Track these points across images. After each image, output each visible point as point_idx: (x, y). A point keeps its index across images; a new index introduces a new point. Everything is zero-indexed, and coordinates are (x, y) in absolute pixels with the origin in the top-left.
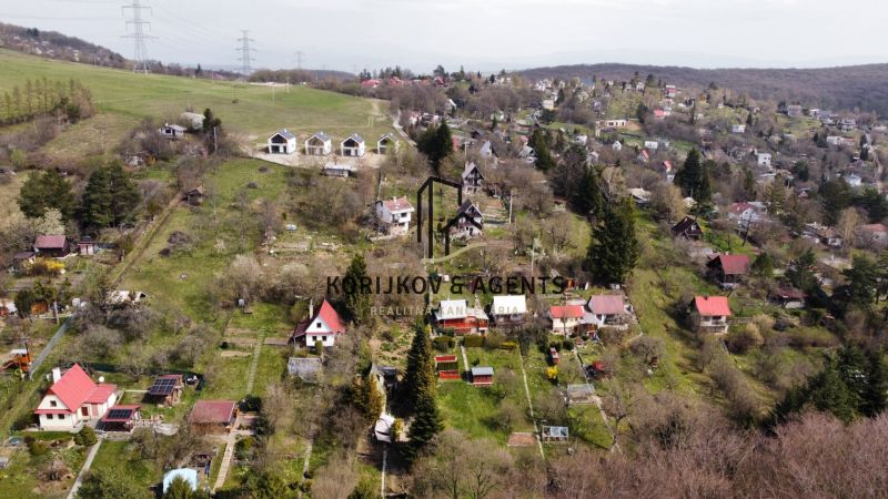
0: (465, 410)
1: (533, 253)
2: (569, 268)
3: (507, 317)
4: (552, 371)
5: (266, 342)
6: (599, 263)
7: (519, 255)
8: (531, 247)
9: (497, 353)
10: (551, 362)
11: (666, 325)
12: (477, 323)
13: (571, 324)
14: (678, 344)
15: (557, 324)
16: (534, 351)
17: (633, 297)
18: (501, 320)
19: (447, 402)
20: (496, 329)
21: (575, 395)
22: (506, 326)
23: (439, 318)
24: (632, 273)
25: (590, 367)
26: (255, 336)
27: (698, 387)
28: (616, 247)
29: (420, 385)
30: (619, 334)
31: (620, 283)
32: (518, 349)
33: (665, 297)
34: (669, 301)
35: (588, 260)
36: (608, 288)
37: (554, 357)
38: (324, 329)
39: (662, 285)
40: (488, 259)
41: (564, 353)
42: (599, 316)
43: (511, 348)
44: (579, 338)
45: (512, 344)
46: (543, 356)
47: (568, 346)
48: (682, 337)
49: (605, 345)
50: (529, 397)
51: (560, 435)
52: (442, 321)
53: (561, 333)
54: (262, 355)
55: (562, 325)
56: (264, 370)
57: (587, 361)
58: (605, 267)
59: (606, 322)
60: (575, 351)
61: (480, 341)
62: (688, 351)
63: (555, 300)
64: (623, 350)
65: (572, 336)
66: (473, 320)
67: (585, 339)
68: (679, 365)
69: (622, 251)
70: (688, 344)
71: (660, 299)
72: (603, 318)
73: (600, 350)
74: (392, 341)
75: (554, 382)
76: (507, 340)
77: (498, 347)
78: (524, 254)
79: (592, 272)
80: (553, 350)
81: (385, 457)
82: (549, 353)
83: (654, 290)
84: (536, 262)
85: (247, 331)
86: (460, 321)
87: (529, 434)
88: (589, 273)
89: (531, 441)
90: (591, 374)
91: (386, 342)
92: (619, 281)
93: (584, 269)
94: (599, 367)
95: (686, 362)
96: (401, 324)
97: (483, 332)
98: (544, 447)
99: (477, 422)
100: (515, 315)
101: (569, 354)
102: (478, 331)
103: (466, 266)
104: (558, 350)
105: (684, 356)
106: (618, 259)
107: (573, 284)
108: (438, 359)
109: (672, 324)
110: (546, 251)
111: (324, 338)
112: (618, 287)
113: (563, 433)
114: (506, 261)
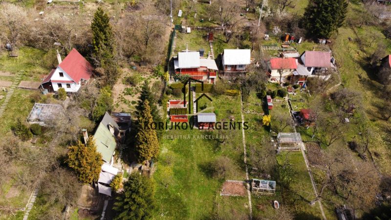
0: (187, 154)
1: (261, 11)
2: (288, 25)
3: (234, 67)
4: (266, 119)
5: (20, 86)
6: (313, 21)
7: (249, 12)
8: (260, 6)
9: (222, 98)
10: (266, 109)
11: (360, 77)
12: (208, 72)
13: (286, 73)
14: (369, 93)
15: (275, 74)
16: (253, 98)
17: (335, 51)
18: (229, 69)
19: (174, 146)
20: (224, 77)
21: (282, 140)
22: (231, 75)
23: (176, 67)
24: (337, 31)
25: (298, 113)
26: (12, 80)
27: (384, 134)
28: (329, 9)
29: (141, 143)
30: (323, 83)
31: (326, 39)
32: (240, 95)
33: (360, 52)
34: (363, 55)
35: (304, 19)
36: (317, 42)
37: (270, 104)
38: (66, 78)
39: (358, 41)
40: (223, 15)
41: (278, 100)
42: (309, 69)
43: (234, 95)
44: (290, 86)
45: (235, 91)
46: (259, 102)
47: (281, 94)
48: (372, 87)
49: (311, 93)
50: (244, 142)
51: (268, 189)
52: (178, 70)
53: (277, 81)
54: (13, 98)
55: (278, 74)
56: (11, 114)
57: (296, 108)
58: (318, 25)
59: (314, 73)
60: (287, 98)
61: (210, 87)
62: (376, 100)
63: (274, 52)
64: (325, 97)
65: (285, 85)
66: (205, 69)
67: (295, 87)
68: (369, 112)
69: (333, 12)
70: (376, 93)
71: (356, 54)
72: (312, 70)
73: (307, 98)
74: (135, 86)
75: (267, 128)
76: (232, 88)
77: (223, 93)
78: (254, 11)
79: (307, 29)
80: (269, 97)
81: (105, 209)
82: (265, 99)
83: (351, 45)
84: (262, 19)
85: (8, 74)
86: (195, 70)
87: (241, 182)
88: (304, 30)
89: (241, 190)
90: (299, 121)
91: (129, 87)
92: (326, 37)
93: (300, 26)
94: (307, 116)
95: (374, 110)
96: (146, 70)
97: (213, 79)
98: (252, 198)
99: (196, 168)
100: (241, 66)
101: (282, 100)
102: (208, 78)
103: (206, 20)
104: (273, 97)
105: (373, 105)
106: (330, 19)
107: (290, 38)
108: (172, 103)
109: (364, 75)
110: (271, 10)
111: (69, 86)
112: (324, 41)
113: (271, 186)
114: (239, 17)
